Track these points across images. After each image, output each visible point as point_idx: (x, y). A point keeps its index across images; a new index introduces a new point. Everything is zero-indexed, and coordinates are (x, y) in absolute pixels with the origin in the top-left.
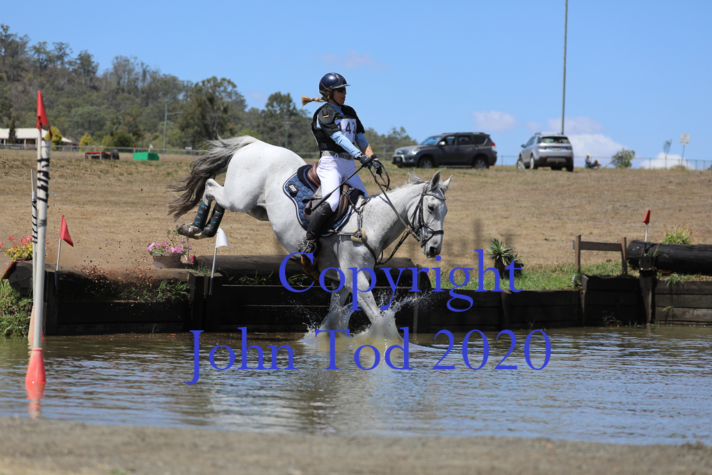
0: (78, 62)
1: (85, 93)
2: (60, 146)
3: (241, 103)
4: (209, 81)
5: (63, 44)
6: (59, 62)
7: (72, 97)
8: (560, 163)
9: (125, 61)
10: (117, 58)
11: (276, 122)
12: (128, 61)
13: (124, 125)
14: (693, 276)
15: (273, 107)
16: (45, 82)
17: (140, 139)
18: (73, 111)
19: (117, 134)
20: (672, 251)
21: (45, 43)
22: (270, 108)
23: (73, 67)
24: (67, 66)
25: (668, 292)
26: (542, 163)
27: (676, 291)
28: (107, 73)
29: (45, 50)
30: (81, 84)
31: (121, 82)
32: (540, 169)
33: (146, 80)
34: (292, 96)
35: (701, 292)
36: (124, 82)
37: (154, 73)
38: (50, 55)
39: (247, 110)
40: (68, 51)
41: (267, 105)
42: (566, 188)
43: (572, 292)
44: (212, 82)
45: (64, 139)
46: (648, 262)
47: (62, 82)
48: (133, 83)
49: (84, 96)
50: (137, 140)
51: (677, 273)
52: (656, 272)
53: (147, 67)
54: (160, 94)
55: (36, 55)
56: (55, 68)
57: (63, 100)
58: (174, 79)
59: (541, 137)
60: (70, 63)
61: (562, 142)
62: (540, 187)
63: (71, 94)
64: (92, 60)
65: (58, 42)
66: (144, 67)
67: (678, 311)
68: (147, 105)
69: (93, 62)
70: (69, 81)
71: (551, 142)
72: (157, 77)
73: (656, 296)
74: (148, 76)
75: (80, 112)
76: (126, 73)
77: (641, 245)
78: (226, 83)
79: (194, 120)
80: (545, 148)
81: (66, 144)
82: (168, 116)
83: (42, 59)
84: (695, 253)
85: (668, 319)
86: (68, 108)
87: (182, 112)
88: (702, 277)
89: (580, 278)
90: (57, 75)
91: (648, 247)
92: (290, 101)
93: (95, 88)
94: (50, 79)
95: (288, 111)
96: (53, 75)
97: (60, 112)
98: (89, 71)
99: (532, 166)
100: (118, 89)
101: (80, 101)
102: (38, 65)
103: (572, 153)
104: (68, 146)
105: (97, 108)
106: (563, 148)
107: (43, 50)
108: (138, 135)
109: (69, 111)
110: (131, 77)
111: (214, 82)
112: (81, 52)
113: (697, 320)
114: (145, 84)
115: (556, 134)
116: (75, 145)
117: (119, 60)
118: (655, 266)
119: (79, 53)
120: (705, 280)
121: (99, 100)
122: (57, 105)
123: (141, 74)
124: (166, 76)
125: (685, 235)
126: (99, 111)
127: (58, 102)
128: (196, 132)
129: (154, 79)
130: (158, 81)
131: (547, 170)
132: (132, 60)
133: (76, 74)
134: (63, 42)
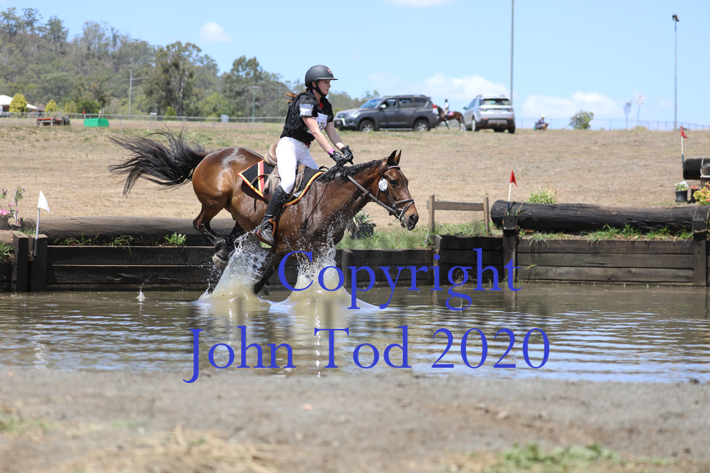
0: (48, 27)
1: (54, 59)
2: (25, 113)
3: (212, 67)
4: (173, 46)
5: (33, 10)
6: (29, 28)
7: (42, 64)
8: (501, 125)
9: (95, 26)
10: (87, 23)
11: (243, 87)
12: (98, 26)
13: (90, 91)
14: (556, 235)
15: (238, 71)
16: (14, 49)
17: (106, 104)
18: (42, 77)
19: (82, 100)
20: (534, 210)
21: (14, 9)
22: (235, 72)
23: (44, 33)
24: (37, 32)
25: (530, 251)
26: (483, 125)
27: (538, 250)
28: (77, 38)
29: (14, 15)
30: (51, 50)
31: (91, 47)
32: (482, 131)
33: (117, 46)
34: (258, 60)
35: (564, 251)
36: (95, 47)
37: (124, 37)
38: (19, 21)
39: (219, 74)
40: (37, 17)
41: (233, 70)
42: (491, 150)
43: (424, 251)
44: (177, 47)
45: (29, 106)
46: (512, 221)
47: (32, 49)
48: (103, 49)
49: (53, 62)
50: (103, 106)
51: (540, 232)
52: (519, 230)
53: (117, 32)
54: (131, 59)
55: (5, 22)
56: (25, 33)
57: (32, 66)
58: (144, 44)
59: (482, 99)
60: (40, 29)
61: (503, 104)
62: (466, 150)
63: (40, 60)
64: (62, 26)
65: (27, 8)
66: (115, 32)
67: (541, 269)
68: (117, 70)
69: (63, 28)
70: (38, 47)
71: (493, 104)
72: (128, 42)
73: (519, 255)
74: (118, 41)
75: (48, 78)
76: (97, 38)
77: (505, 205)
78: (190, 48)
79: (158, 85)
80: (486, 110)
81: (32, 110)
82: (133, 81)
83: (11, 25)
84: (557, 212)
85: (530, 278)
86: (37, 74)
87: (147, 77)
88: (564, 235)
89: (434, 238)
90: (27, 41)
91: (511, 206)
92: (257, 65)
93: (64, 53)
94: (21, 44)
95: (255, 74)
96: (24, 41)
97: (29, 78)
98: (59, 37)
99: (474, 128)
100: (89, 54)
101: (48, 68)
102: (8, 31)
103: (513, 115)
104: (34, 113)
105: (66, 74)
106: (504, 109)
107: (12, 16)
108: (104, 102)
109: (39, 77)
110: (101, 42)
111: (179, 46)
112: (51, 17)
113: (560, 278)
114: (116, 50)
115: (497, 97)
116: (40, 111)
117: (89, 25)
118: (519, 224)
119: (49, 19)
120: (567, 238)
121: (69, 66)
122: (27, 72)
123: (112, 39)
124: (137, 40)
125: (550, 193)
126: (66, 76)
127: (28, 68)
128: (162, 97)
129: (124, 44)
130: (129, 46)
131: (488, 132)
132: (102, 26)
133: (46, 39)
134: (33, 8)
